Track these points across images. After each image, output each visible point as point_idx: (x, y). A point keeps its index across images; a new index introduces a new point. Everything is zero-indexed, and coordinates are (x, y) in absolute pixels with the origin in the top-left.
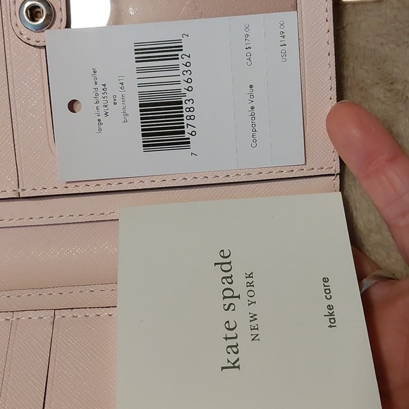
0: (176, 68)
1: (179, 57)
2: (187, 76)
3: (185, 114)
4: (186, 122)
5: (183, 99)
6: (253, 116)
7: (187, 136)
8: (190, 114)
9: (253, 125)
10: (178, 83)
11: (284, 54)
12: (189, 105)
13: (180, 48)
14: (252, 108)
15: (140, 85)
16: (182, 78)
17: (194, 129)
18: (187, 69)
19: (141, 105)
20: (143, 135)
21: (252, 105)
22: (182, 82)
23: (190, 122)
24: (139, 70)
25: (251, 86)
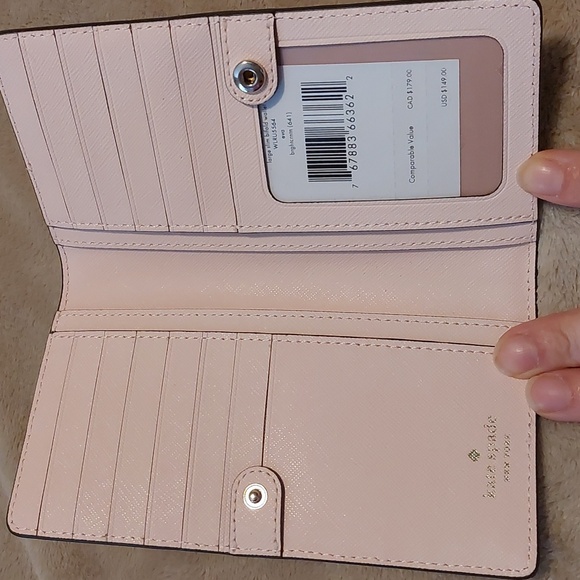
0: (340, 107)
1: (343, 97)
2: (350, 115)
3: (348, 150)
4: (348, 157)
5: (346, 137)
6: (412, 155)
7: (348, 169)
8: (352, 150)
9: (412, 163)
10: (342, 121)
11: (444, 100)
12: (352, 142)
13: (344, 90)
14: (412, 147)
15: (306, 122)
16: (345, 117)
17: (355, 164)
18: (350, 109)
19: (307, 140)
20: (309, 167)
21: (411, 144)
22: (346, 120)
23: (351, 157)
24: (306, 108)
25: (411, 128)
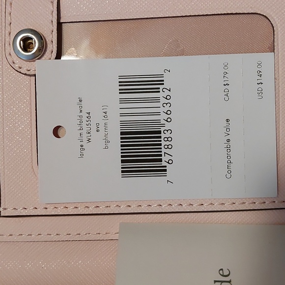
0: (157, 100)
1: (161, 90)
2: (167, 108)
3: (163, 143)
4: (163, 150)
5: (162, 129)
6: (228, 148)
7: (164, 164)
8: (168, 143)
9: (229, 157)
10: (158, 114)
11: (260, 92)
12: (168, 134)
13: (161, 82)
14: (228, 141)
15: (122, 115)
16: (161, 110)
17: (170, 158)
18: (167, 101)
19: (122, 133)
20: (123, 161)
21: (228, 137)
22: (162, 113)
23: (167, 151)
24: (122, 101)
25: (228, 120)
